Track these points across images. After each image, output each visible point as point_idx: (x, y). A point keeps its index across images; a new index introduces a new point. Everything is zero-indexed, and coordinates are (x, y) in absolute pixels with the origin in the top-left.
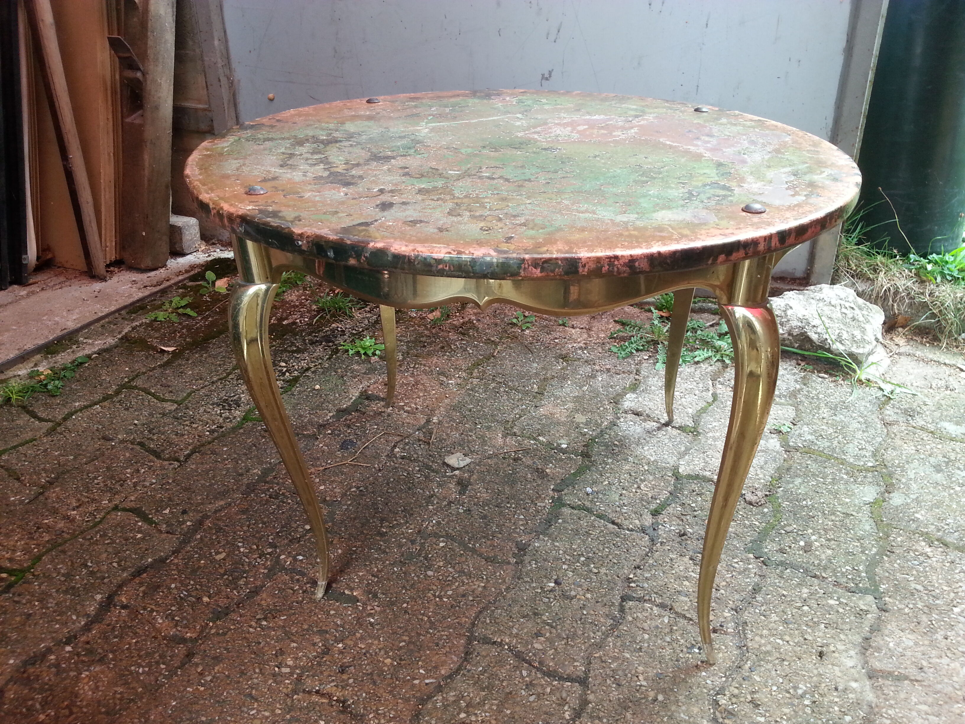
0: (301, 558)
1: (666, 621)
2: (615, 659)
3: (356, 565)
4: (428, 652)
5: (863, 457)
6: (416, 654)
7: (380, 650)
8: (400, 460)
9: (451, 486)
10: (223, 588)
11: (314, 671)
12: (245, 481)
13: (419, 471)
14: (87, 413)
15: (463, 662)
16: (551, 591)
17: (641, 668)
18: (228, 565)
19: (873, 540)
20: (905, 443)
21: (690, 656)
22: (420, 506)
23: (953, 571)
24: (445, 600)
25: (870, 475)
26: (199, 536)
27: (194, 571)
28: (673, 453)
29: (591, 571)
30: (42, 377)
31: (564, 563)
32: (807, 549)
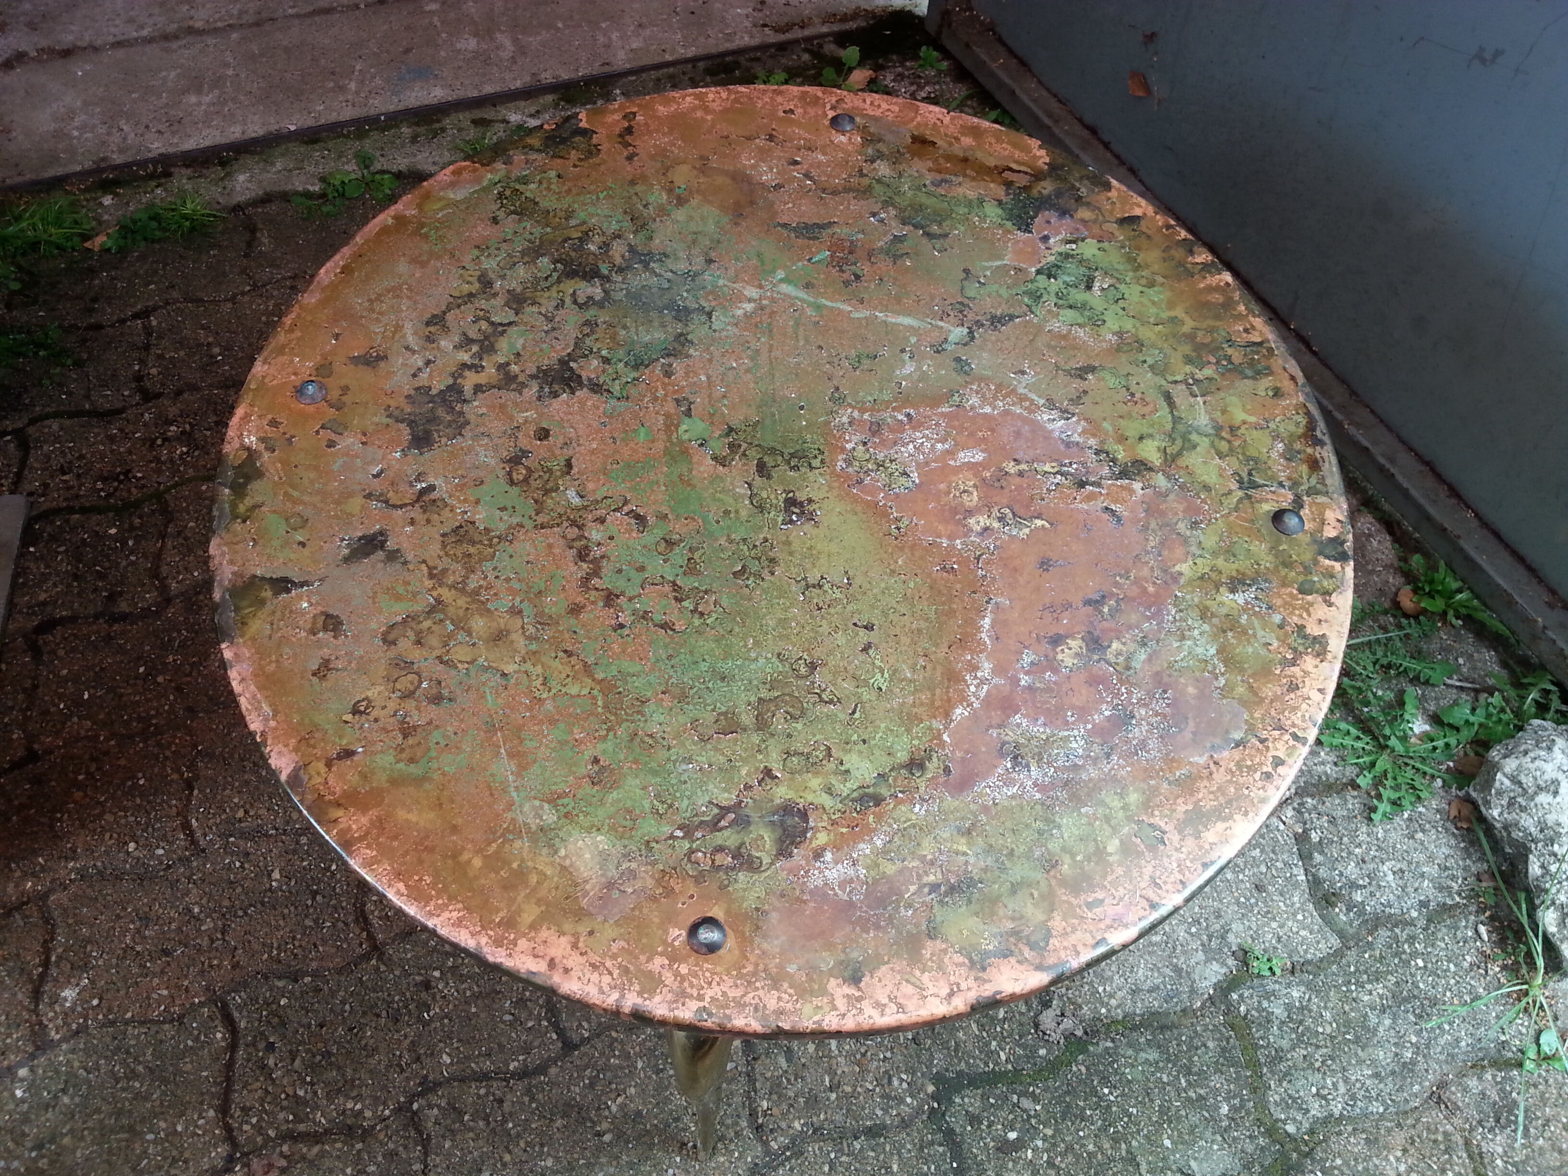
5: (1300, 1110)
25: (1263, 1141)
32: (1005, 1148)
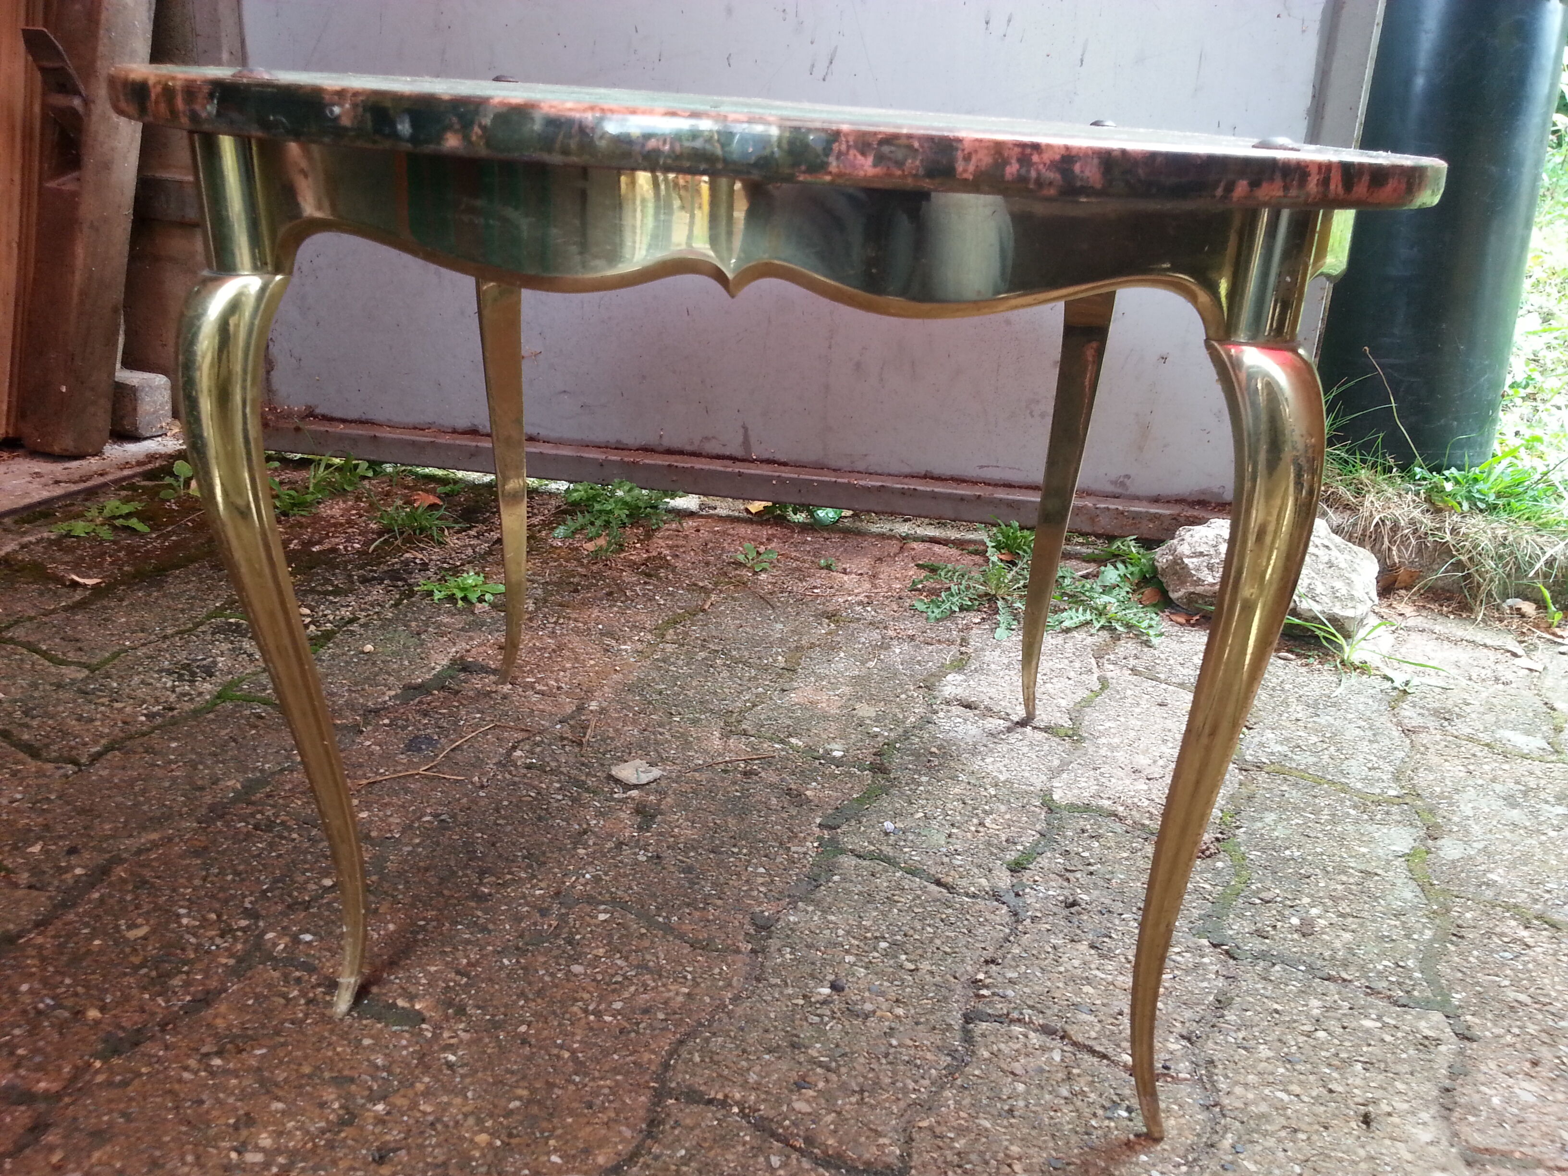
0: (308, 937)
1: (1057, 1058)
2: (961, 1131)
3: (425, 953)
4: (570, 1120)
5: (1378, 781)
6: (545, 1124)
7: (466, 1116)
8: (525, 771)
9: (623, 815)
10: (134, 991)
11: (317, 1159)
12: (208, 799)
13: (560, 789)
15: (644, 1141)
16: (824, 1002)
17: (1015, 1149)
18: (152, 950)
19: (1421, 916)
20: (1446, 760)
21: (1112, 1124)
22: (560, 850)
24: (608, 1019)
25: (1394, 809)
26: (96, 895)
27: (76, 959)
28: (1039, 769)
29: (901, 967)
31: (847, 952)
32: (1306, 931)
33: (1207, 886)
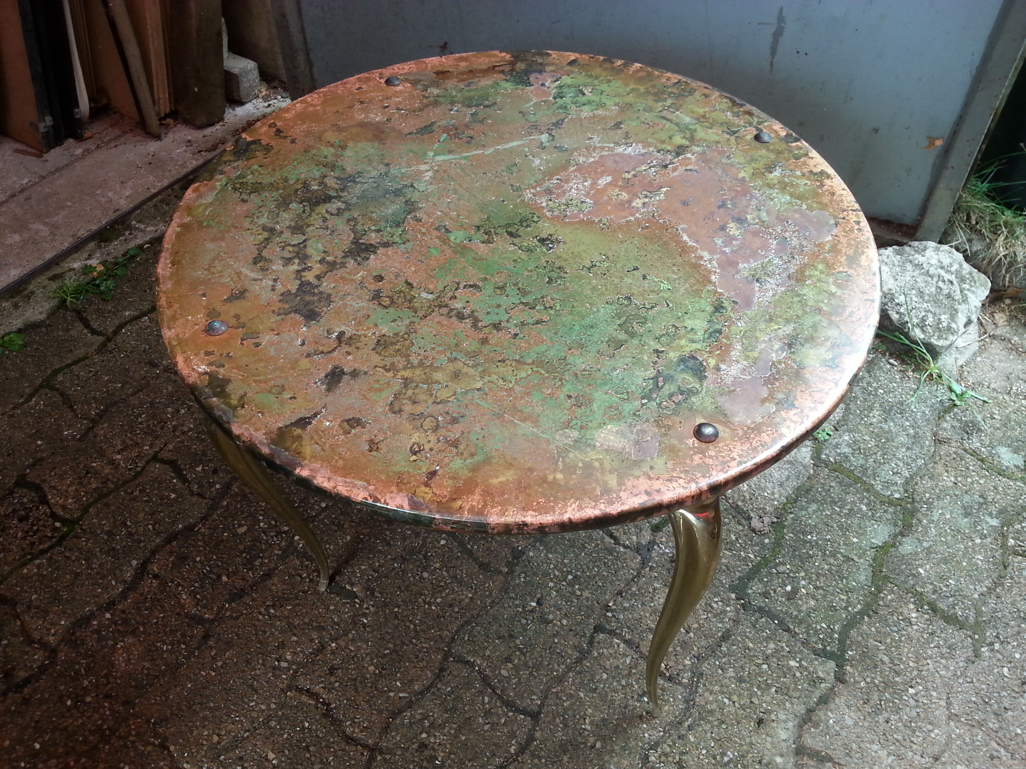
1: (628, 662)
2: (570, 696)
3: (361, 557)
4: (407, 664)
5: (893, 485)
6: (397, 665)
7: (367, 655)
10: (241, 567)
11: (307, 669)
14: (135, 327)
15: (435, 679)
16: (532, 611)
17: (590, 711)
18: (248, 542)
19: (862, 596)
20: (947, 471)
21: (639, 704)
23: (929, 643)
24: (433, 608)
25: (891, 509)
26: (225, 503)
27: (217, 544)
29: (574, 592)
30: (95, 273)
31: (551, 580)
32: (791, 596)
33: (752, 556)
